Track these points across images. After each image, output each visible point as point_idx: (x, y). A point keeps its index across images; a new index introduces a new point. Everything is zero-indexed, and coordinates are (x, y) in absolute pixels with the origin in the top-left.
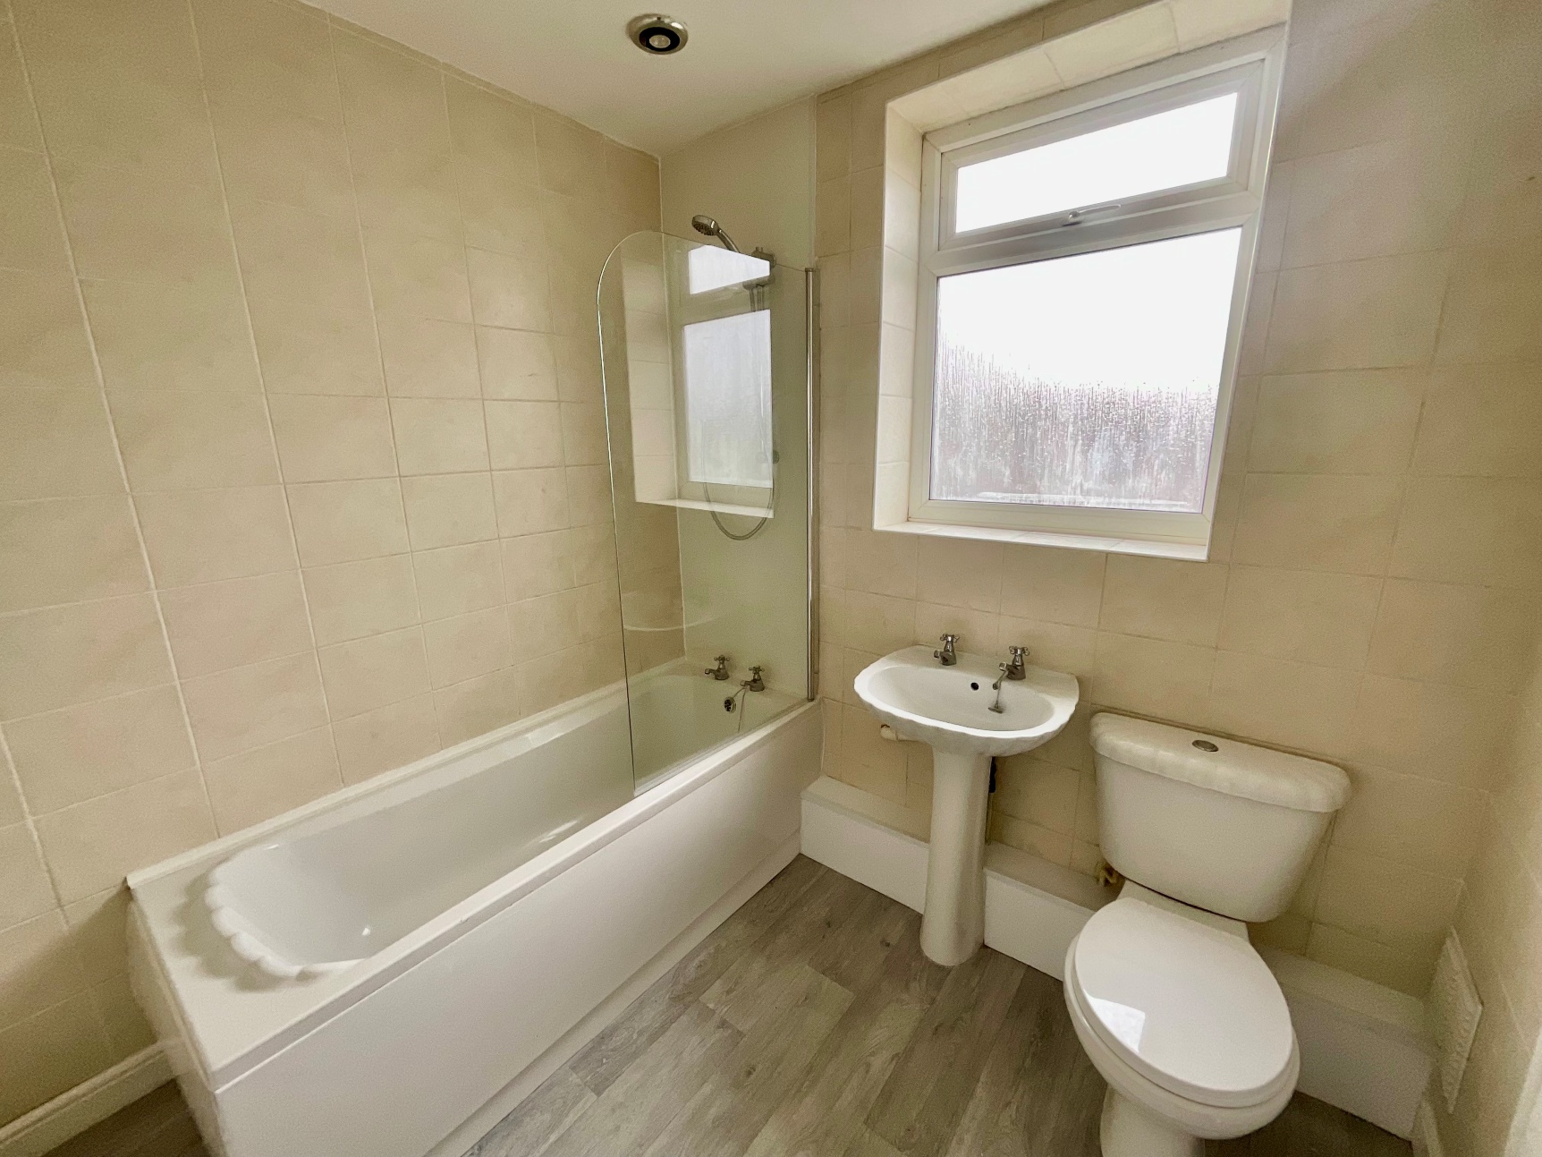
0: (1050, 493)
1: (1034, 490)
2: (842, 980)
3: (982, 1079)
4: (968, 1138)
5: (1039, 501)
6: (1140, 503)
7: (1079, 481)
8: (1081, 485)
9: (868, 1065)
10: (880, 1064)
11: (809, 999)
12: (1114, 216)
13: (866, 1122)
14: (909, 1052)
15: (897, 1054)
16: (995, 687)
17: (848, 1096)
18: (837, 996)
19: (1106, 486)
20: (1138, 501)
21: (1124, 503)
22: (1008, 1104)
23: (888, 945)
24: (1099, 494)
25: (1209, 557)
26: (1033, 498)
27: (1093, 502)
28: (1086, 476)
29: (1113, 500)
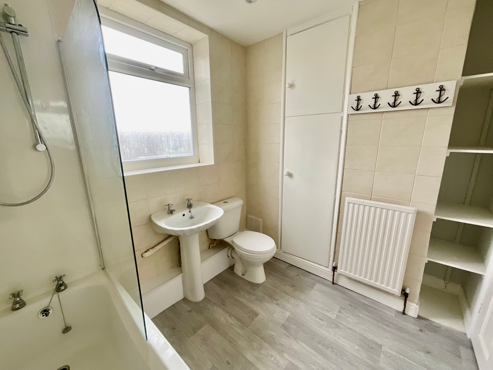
0: (160, 155)
1: (155, 154)
2: (201, 326)
3: (238, 298)
4: (251, 305)
5: (158, 157)
6: (182, 155)
7: (167, 151)
8: (168, 151)
9: (231, 324)
10: (231, 320)
11: (205, 340)
12: (161, 72)
13: (247, 327)
14: (228, 313)
15: (229, 316)
16: (190, 212)
17: (239, 331)
18: (206, 329)
19: (174, 151)
20: (182, 154)
21: (179, 155)
22: (244, 295)
23: (191, 311)
24: (173, 154)
25: (214, 164)
26: (155, 157)
27: (172, 156)
28: (169, 149)
29: (177, 155)
